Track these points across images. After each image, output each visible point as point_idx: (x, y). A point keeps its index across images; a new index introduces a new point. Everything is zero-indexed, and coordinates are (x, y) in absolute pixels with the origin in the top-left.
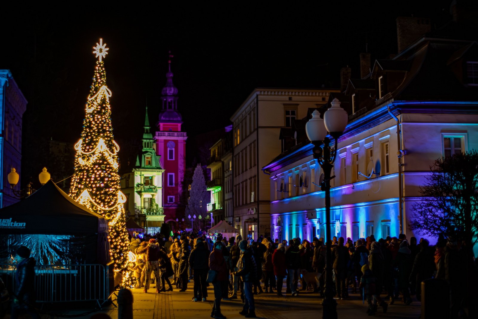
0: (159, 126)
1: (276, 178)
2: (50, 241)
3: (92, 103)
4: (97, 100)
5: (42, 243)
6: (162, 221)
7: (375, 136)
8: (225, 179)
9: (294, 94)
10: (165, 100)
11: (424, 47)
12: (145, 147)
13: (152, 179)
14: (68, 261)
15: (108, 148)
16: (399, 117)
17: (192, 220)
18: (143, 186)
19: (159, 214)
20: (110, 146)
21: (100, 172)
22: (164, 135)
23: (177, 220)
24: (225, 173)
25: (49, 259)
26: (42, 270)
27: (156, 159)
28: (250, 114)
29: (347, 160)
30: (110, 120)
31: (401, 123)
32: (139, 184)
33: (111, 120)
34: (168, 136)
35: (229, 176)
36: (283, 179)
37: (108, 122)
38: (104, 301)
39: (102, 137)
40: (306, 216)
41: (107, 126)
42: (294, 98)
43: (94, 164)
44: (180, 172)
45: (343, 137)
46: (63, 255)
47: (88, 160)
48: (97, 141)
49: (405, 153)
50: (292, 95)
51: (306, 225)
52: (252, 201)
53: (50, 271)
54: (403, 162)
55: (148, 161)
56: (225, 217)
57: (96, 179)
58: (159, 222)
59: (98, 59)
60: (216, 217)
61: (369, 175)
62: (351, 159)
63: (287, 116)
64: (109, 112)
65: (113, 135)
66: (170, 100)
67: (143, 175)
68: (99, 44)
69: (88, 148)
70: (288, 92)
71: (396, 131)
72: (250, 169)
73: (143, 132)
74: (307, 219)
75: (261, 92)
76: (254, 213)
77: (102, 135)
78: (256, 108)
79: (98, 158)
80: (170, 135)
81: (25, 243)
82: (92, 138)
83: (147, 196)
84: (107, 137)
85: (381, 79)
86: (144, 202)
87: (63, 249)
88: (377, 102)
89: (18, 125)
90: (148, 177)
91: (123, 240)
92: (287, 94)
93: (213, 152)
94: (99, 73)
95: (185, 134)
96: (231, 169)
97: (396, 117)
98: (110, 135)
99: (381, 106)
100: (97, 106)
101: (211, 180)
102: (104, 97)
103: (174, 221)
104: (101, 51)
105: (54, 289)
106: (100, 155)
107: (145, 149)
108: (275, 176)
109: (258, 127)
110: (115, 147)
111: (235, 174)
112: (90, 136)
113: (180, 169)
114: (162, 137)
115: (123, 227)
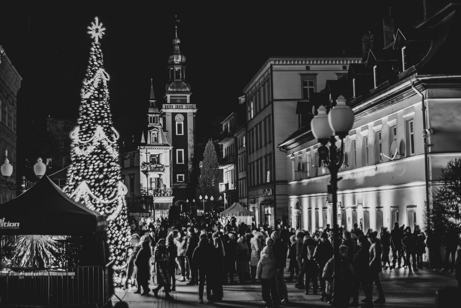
0: (166, 97)
1: (293, 156)
2: (45, 242)
3: (89, 88)
4: (94, 84)
5: (36, 244)
6: (171, 203)
7: (399, 113)
8: (239, 156)
9: (311, 63)
10: (172, 69)
11: (452, 13)
12: (151, 122)
13: (158, 158)
14: (65, 263)
15: (107, 135)
16: (424, 92)
17: (204, 200)
18: (149, 165)
19: (167, 196)
20: (109, 134)
21: (99, 162)
22: (172, 107)
23: (187, 201)
24: (238, 149)
25: (44, 261)
26: (37, 272)
27: (162, 135)
28: (264, 85)
29: (369, 138)
30: (108, 106)
31: (426, 99)
32: (145, 163)
33: (110, 106)
34: (176, 108)
35: (242, 153)
36: (300, 158)
37: (106, 107)
38: (104, 304)
39: (99, 124)
40: (326, 199)
41: (105, 112)
42: (312, 67)
43: (93, 154)
44: (190, 148)
45: (365, 113)
46: (60, 257)
47: (85, 149)
48: (95, 129)
49: (431, 132)
50: (309, 64)
51: (326, 209)
52: (268, 181)
53: (46, 273)
54: (430, 143)
55: (154, 137)
56: (239, 198)
57: (94, 170)
58: (168, 204)
59: (93, 40)
60: (229, 198)
61: (393, 156)
62: (373, 138)
63: (305, 87)
64: (107, 97)
65: (111, 122)
66: (178, 69)
67: (149, 153)
68: (95, 23)
69: (85, 136)
70: (306, 61)
71: (421, 108)
72: (265, 146)
73: (148, 106)
74: (327, 202)
75: (275, 61)
76: (270, 195)
77: (100, 122)
78: (270, 79)
79: (97, 147)
80: (178, 107)
81: (19, 245)
82: (90, 126)
83: (154, 175)
84: (105, 124)
85: (404, 50)
86: (151, 182)
87: (59, 250)
88: (401, 75)
89: (13, 104)
90: (155, 155)
91: (124, 235)
92: (304, 62)
93: (225, 126)
94: (96, 55)
95: (194, 106)
96: (244, 146)
97: (420, 92)
98: (109, 122)
99: (404, 80)
100: (94, 91)
101: (224, 157)
102: (101, 81)
103: (185, 202)
104: (97, 31)
105: (50, 294)
106: (99, 144)
107: (151, 124)
108: (293, 154)
109: (273, 100)
110: (114, 135)
111: (248, 151)
112: (87, 123)
113: (189, 145)
114: (169, 109)
115: (124, 220)
